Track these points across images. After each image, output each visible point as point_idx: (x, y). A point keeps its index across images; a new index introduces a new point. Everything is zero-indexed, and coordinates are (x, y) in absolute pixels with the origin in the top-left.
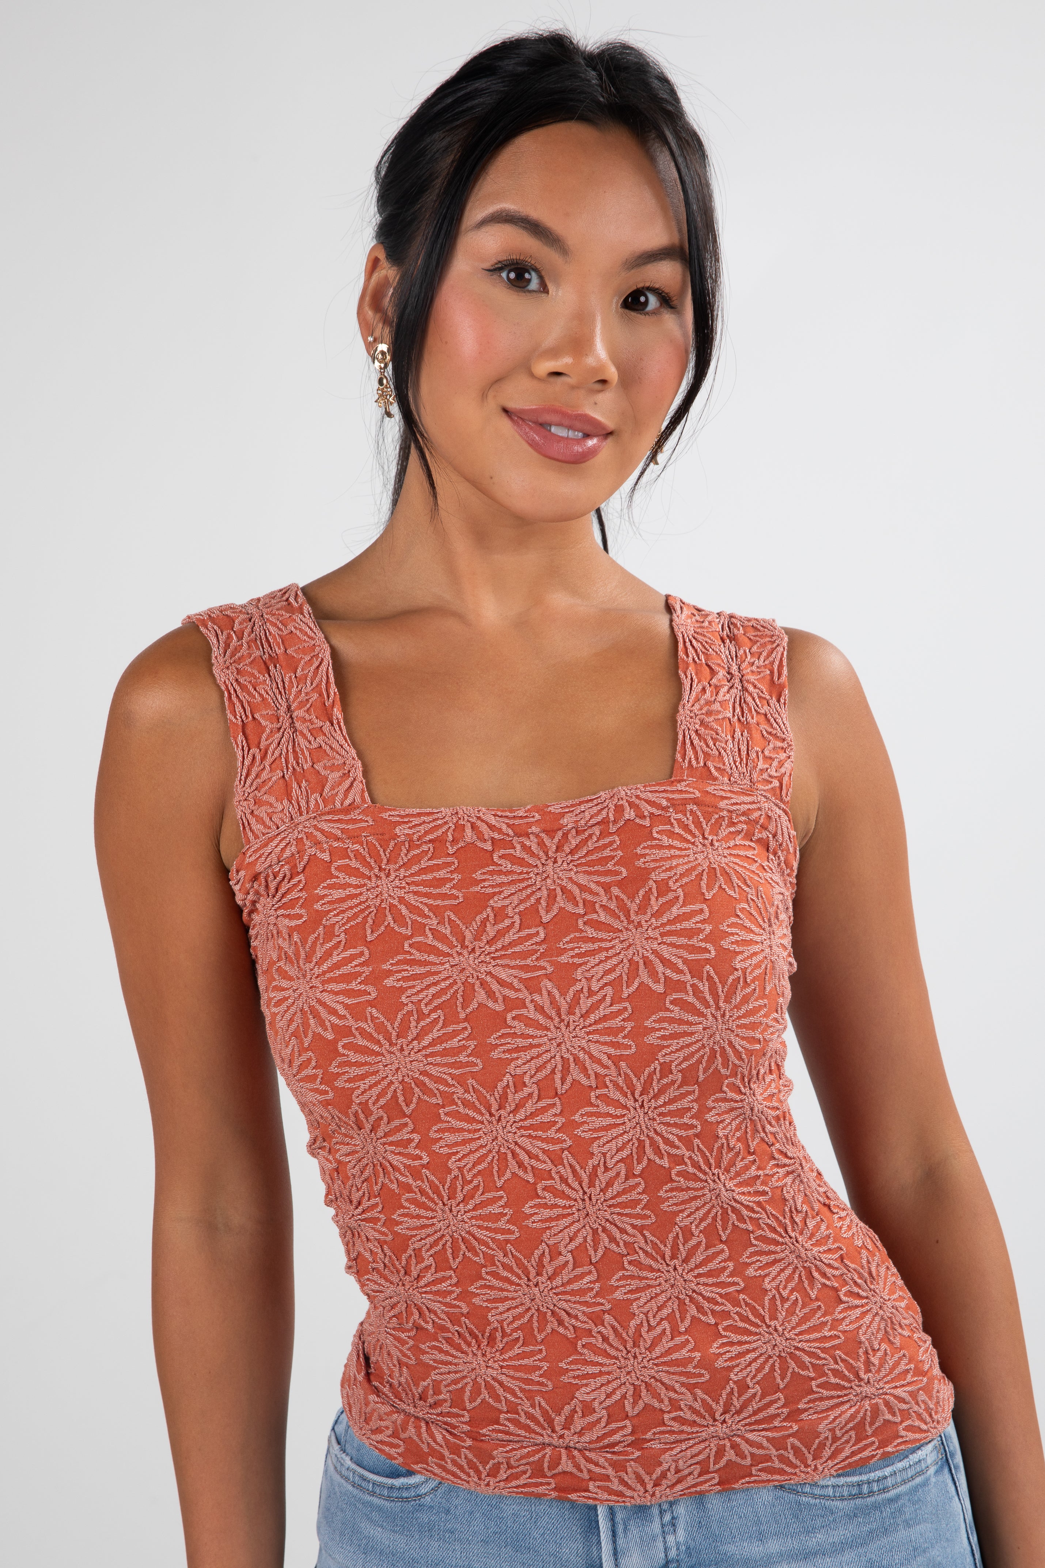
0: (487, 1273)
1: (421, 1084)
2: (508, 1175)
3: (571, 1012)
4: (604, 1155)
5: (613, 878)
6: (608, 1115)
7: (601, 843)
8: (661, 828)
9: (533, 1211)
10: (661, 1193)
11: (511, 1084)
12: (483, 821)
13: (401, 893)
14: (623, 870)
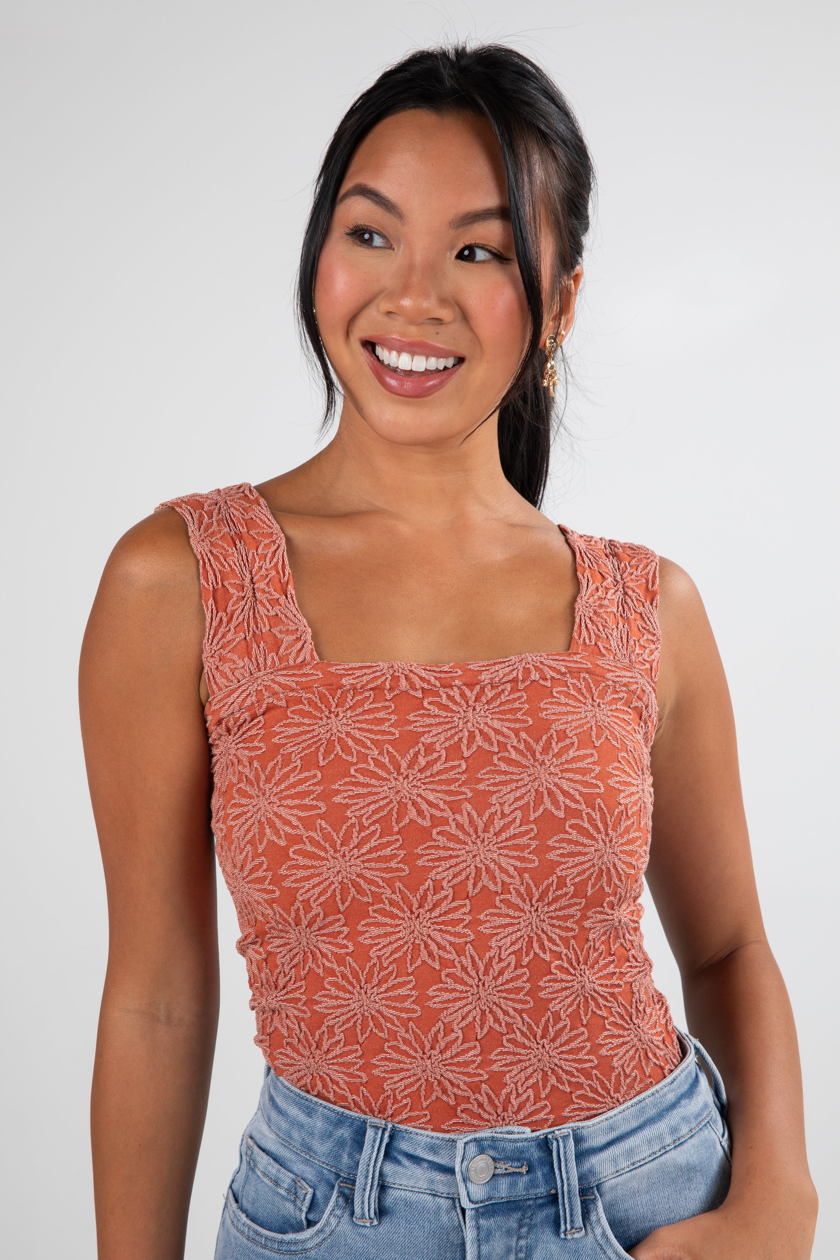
0: (389, 1047)
1: (355, 885)
2: (419, 962)
3: (486, 830)
4: (500, 948)
5: (522, 725)
6: (508, 916)
7: (512, 697)
8: (559, 689)
9: (435, 994)
10: (541, 984)
11: (431, 887)
12: (415, 674)
13: (348, 729)
14: (529, 719)
